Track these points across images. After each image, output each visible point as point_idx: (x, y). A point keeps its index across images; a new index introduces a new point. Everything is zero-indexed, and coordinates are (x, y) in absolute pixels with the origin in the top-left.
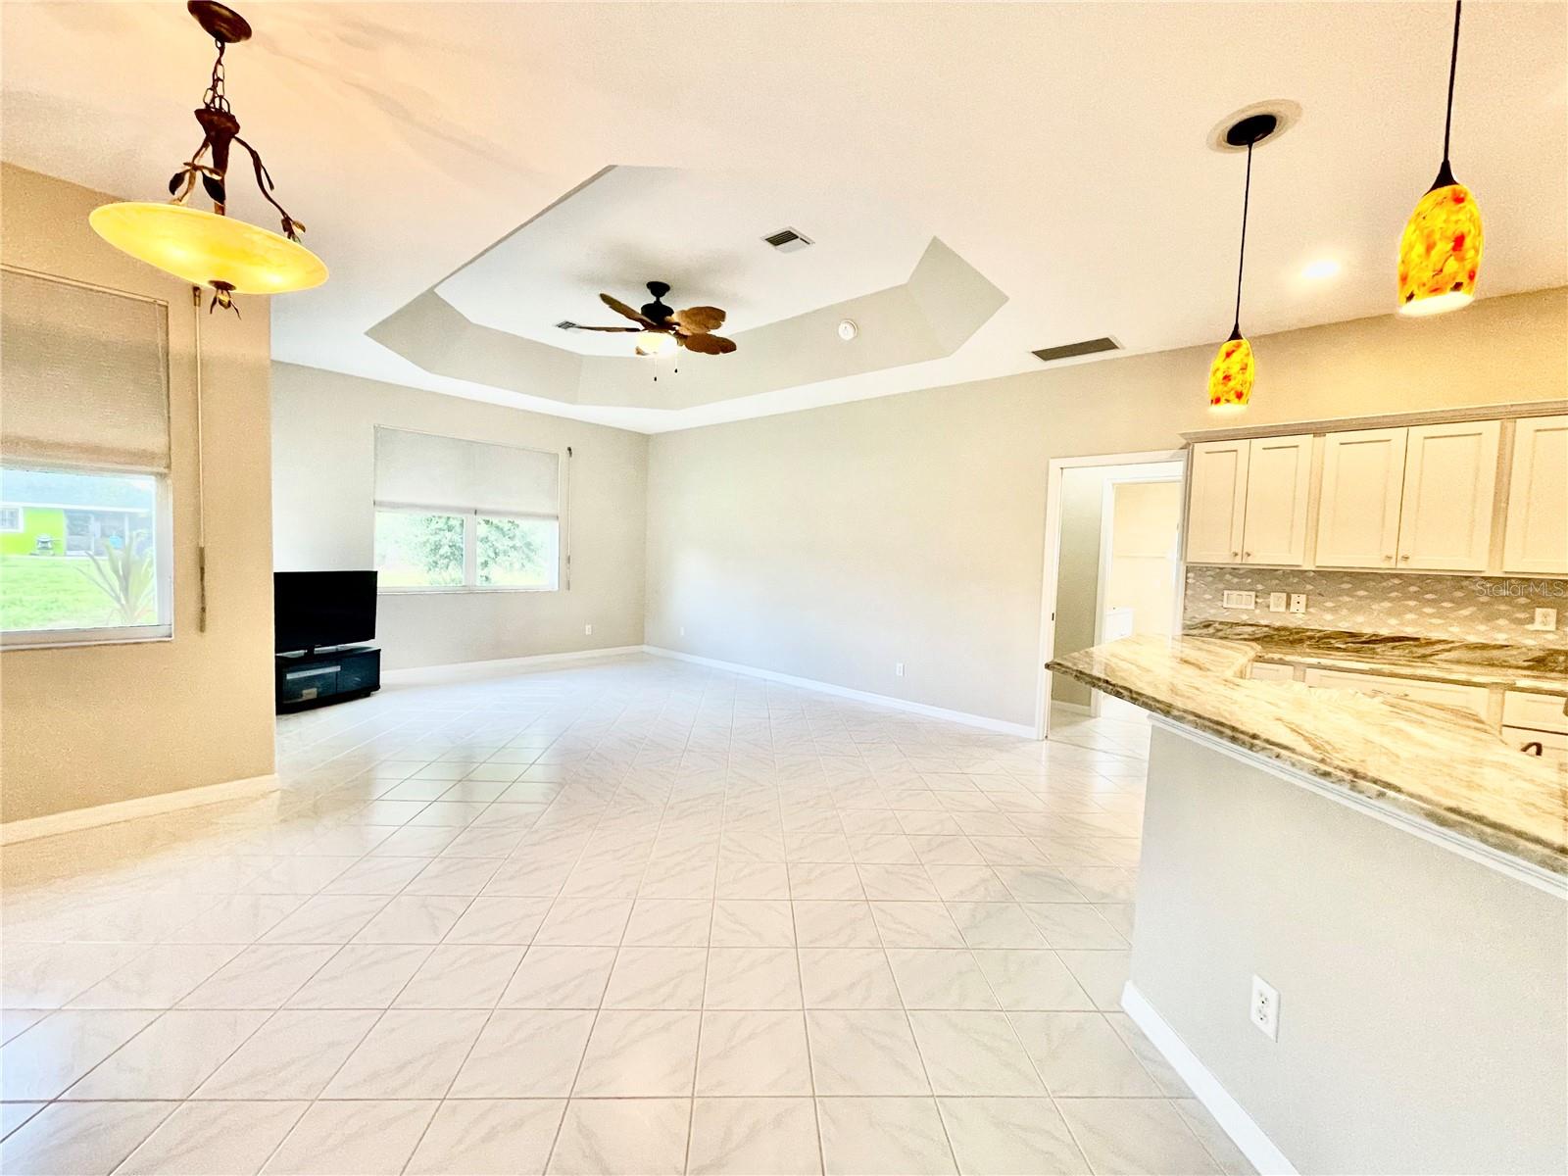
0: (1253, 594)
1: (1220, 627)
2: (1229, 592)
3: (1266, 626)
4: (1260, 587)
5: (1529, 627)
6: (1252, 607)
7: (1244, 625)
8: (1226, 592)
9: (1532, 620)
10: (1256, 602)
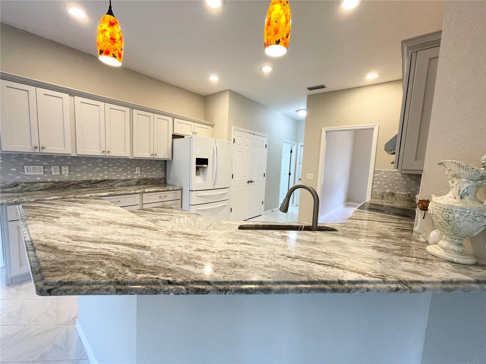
0: (42, 167)
1: (25, 185)
2: (27, 167)
3: (52, 182)
4: (45, 163)
5: (135, 173)
6: (42, 173)
7: (39, 183)
8: (25, 167)
9: (135, 171)
10: (44, 171)
